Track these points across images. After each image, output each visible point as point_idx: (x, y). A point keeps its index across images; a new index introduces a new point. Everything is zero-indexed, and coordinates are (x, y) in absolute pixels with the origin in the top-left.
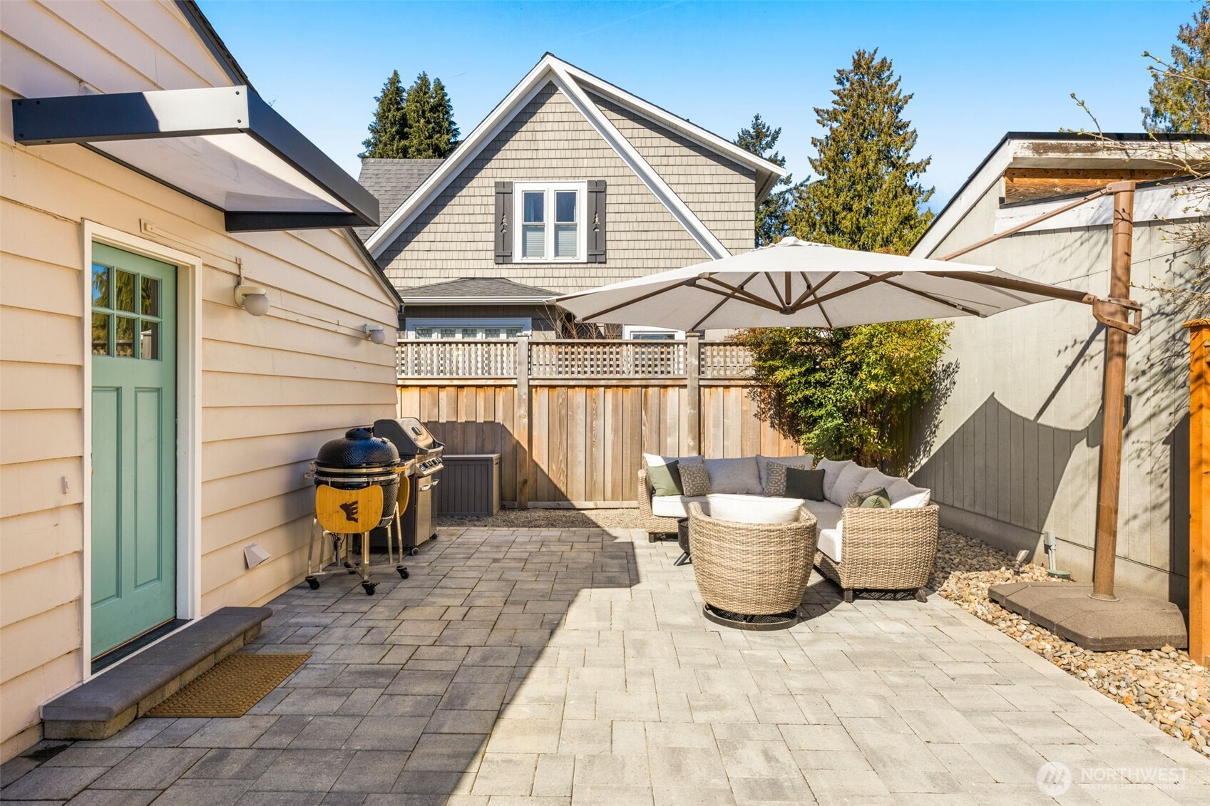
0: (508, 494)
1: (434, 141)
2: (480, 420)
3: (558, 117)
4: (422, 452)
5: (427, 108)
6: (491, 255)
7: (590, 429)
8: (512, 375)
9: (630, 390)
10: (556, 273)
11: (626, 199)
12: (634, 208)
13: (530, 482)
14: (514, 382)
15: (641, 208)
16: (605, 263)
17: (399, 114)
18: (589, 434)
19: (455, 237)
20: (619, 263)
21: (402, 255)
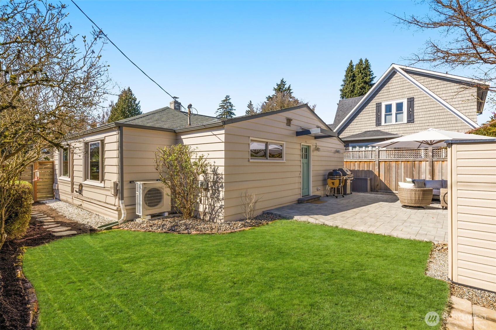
0: (373, 188)
1: (364, 79)
2: (366, 169)
3: (397, 81)
4: (348, 175)
5: (362, 69)
6: (375, 124)
7: (397, 172)
8: (374, 159)
9: (409, 162)
10: (396, 127)
11: (421, 102)
12: (425, 104)
13: (379, 185)
14: (375, 160)
15: (427, 104)
16: (414, 122)
17: (352, 74)
18: (396, 174)
19: (364, 120)
20: (419, 122)
21: (349, 127)
